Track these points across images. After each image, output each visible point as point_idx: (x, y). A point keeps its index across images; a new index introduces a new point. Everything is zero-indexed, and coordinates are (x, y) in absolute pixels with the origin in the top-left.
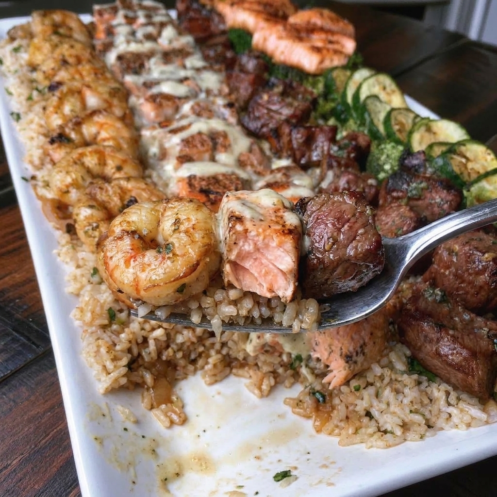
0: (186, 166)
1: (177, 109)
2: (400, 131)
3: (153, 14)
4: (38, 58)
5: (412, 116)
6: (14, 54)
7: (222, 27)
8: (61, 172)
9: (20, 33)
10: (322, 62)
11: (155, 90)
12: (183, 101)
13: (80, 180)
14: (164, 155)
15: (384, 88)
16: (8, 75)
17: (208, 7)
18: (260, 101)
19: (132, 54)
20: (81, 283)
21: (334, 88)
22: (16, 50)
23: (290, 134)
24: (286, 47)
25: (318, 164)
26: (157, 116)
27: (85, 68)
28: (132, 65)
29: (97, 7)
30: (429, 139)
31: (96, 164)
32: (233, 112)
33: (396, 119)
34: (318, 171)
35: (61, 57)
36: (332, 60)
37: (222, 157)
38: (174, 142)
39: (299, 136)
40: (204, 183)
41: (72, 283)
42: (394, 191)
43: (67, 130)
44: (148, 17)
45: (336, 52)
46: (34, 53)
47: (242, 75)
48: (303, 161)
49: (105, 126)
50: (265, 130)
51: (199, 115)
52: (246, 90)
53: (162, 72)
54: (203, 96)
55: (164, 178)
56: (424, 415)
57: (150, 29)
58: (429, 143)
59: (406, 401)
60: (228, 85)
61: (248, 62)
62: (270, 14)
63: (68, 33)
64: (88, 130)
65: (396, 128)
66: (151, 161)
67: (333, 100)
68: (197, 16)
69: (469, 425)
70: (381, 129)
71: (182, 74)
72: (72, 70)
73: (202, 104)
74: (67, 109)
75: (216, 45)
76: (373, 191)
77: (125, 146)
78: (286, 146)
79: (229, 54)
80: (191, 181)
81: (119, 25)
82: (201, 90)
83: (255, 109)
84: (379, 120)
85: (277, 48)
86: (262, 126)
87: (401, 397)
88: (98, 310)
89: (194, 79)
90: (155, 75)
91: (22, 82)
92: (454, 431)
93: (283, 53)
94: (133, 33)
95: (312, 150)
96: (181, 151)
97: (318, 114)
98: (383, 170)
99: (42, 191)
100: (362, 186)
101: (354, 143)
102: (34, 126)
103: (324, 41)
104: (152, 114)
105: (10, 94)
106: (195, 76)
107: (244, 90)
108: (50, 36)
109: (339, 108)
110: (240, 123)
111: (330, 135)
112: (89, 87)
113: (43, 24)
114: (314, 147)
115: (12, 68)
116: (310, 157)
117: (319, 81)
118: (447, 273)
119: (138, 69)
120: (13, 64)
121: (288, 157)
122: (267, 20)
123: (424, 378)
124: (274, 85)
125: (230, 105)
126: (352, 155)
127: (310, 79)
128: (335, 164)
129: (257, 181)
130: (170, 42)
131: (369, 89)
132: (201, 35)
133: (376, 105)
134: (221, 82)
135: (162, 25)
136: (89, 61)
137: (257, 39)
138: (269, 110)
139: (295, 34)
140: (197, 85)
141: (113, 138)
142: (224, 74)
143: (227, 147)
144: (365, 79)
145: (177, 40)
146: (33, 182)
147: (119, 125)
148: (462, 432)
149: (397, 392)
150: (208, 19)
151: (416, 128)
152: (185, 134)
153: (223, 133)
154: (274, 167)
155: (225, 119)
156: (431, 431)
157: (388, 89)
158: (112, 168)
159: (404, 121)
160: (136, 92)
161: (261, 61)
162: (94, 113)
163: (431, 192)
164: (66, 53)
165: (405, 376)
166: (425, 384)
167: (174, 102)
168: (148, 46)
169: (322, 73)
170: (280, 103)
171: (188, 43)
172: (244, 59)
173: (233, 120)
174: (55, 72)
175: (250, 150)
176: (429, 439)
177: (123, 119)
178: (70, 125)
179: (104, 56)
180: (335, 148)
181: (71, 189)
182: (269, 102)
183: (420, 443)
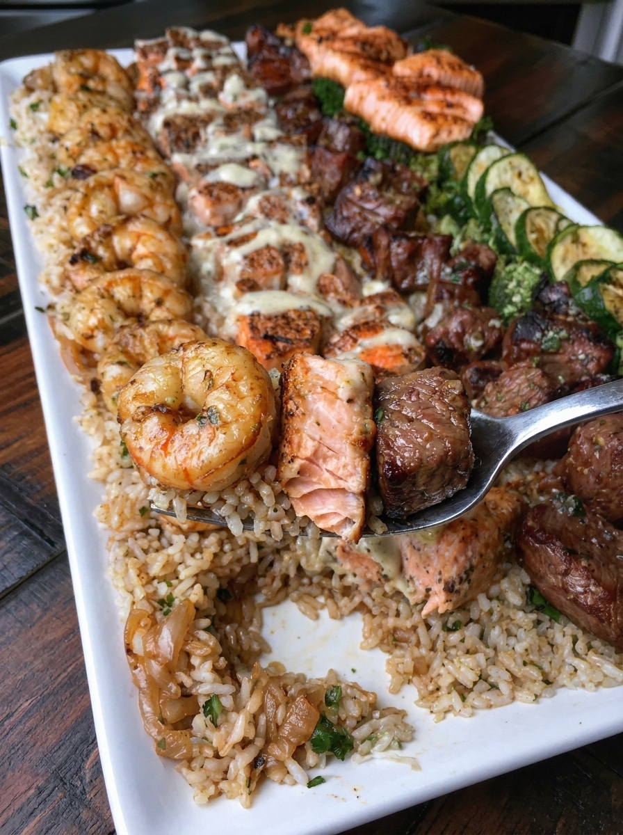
0: (249, 296)
1: (240, 205)
2: (537, 241)
3: (214, 53)
4: (62, 125)
5: (554, 217)
6: (31, 114)
7: (305, 73)
8: (84, 308)
9: (39, 82)
10: (436, 134)
11: (211, 178)
12: (247, 193)
13: (107, 320)
14: (220, 275)
15: (520, 175)
16: (23, 144)
17: (288, 42)
18: (350, 196)
19: (185, 117)
20: (108, 466)
21: (451, 173)
22: (34, 107)
23: (388, 246)
24: (389, 111)
25: (423, 289)
26: (214, 215)
27: (121, 144)
28: (183, 135)
29: (140, 43)
30: (576, 255)
31: (129, 297)
32: (314, 211)
33: (533, 224)
34: (423, 299)
35: (89, 127)
36: (450, 132)
37: (297, 281)
38: (234, 259)
39: (400, 250)
40: (270, 325)
41: (97, 465)
42: (523, 340)
43: (93, 244)
44: (208, 58)
45: (456, 120)
46: (55, 117)
47: (328, 156)
48: (405, 285)
49: (143, 238)
50: (356, 235)
51: (268, 215)
52: (333, 175)
53: (223, 148)
54: (275, 183)
55: (220, 309)
56: (540, 668)
57: (210, 78)
58: (576, 260)
59: (520, 648)
60: (310, 167)
61: (338, 130)
62: (369, 58)
63: (100, 88)
64: (121, 243)
65: (532, 237)
66: (204, 282)
67: (450, 189)
68: (273, 57)
69: (599, 684)
70: (512, 237)
71: (249, 149)
72: (103, 147)
73: (273, 199)
74: (94, 209)
75: (296, 101)
76: (495, 335)
77: (169, 266)
78: (382, 263)
79: (313, 116)
80: (253, 321)
81: (169, 71)
82: (273, 175)
83: (344, 206)
84: (509, 224)
85: (377, 112)
86: (353, 231)
87: (512, 641)
88: (127, 512)
89: (265, 157)
90: (213, 152)
91: (41, 159)
92: (580, 690)
93: (384, 119)
94: (186, 85)
95: (417, 270)
96: (243, 271)
97: (428, 209)
98: (511, 303)
99: (61, 328)
100: (480, 329)
101: (473, 263)
102: (53, 230)
103: (440, 102)
104: (207, 213)
105: (25, 175)
106: (266, 152)
107: (331, 176)
108: (77, 91)
109: (457, 200)
110: (323, 226)
111: (442, 250)
112: (123, 178)
113: (69, 73)
114: (419, 266)
115: (29, 135)
116: (414, 279)
117: (432, 161)
118: (586, 471)
119: (191, 142)
120: (30, 129)
121: (384, 280)
122: (365, 68)
123: (545, 617)
124: (370, 171)
125: (310, 201)
126: (470, 280)
127: (420, 159)
128: (446, 295)
129: (341, 316)
130: (235, 98)
131: (499, 176)
132: (278, 83)
133: (507, 203)
134: (301, 161)
135: (226, 71)
136: (127, 132)
137: (351, 95)
138: (363, 209)
139: (403, 93)
140: (268, 167)
141: (153, 255)
142: (305, 148)
143: (303, 267)
144: (495, 162)
145: (244, 95)
146: (51, 313)
147: (161, 236)
148: (589, 694)
149: (509, 634)
150: (287, 61)
151: (559, 238)
152: (247, 248)
153: (298, 246)
154: (366, 292)
155: (302, 223)
156: (549, 689)
157: (524, 176)
158: (150, 302)
159: (543, 226)
160: (187, 177)
161: (355, 129)
162: (129, 218)
163: (573, 343)
164: (96, 122)
165: (521, 614)
166: (546, 624)
167: (236, 196)
168: (206, 105)
169: (436, 150)
170: (376, 199)
171: (259, 100)
172: (333, 127)
173: (313, 222)
174: (81, 148)
175: (335, 271)
176: (546, 701)
177: (166, 226)
178: (97, 237)
179: (148, 118)
180: (448, 270)
181: (96, 333)
182: (362, 198)
183: (534, 706)
